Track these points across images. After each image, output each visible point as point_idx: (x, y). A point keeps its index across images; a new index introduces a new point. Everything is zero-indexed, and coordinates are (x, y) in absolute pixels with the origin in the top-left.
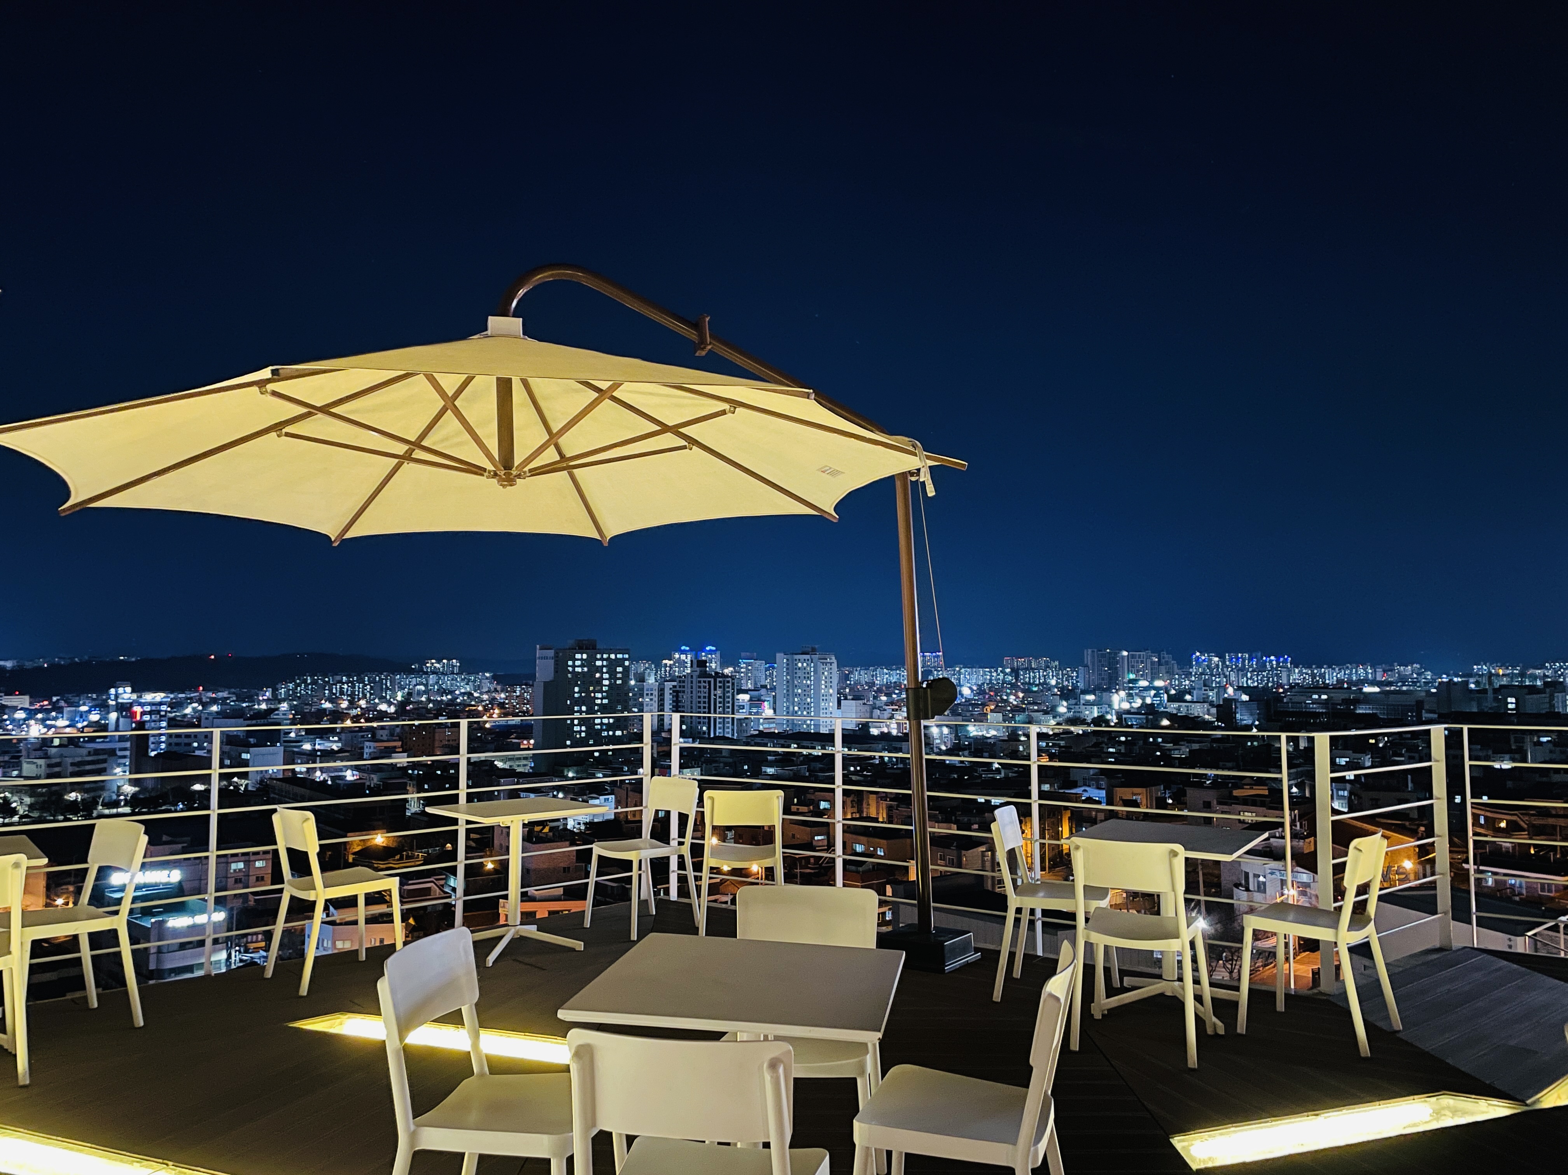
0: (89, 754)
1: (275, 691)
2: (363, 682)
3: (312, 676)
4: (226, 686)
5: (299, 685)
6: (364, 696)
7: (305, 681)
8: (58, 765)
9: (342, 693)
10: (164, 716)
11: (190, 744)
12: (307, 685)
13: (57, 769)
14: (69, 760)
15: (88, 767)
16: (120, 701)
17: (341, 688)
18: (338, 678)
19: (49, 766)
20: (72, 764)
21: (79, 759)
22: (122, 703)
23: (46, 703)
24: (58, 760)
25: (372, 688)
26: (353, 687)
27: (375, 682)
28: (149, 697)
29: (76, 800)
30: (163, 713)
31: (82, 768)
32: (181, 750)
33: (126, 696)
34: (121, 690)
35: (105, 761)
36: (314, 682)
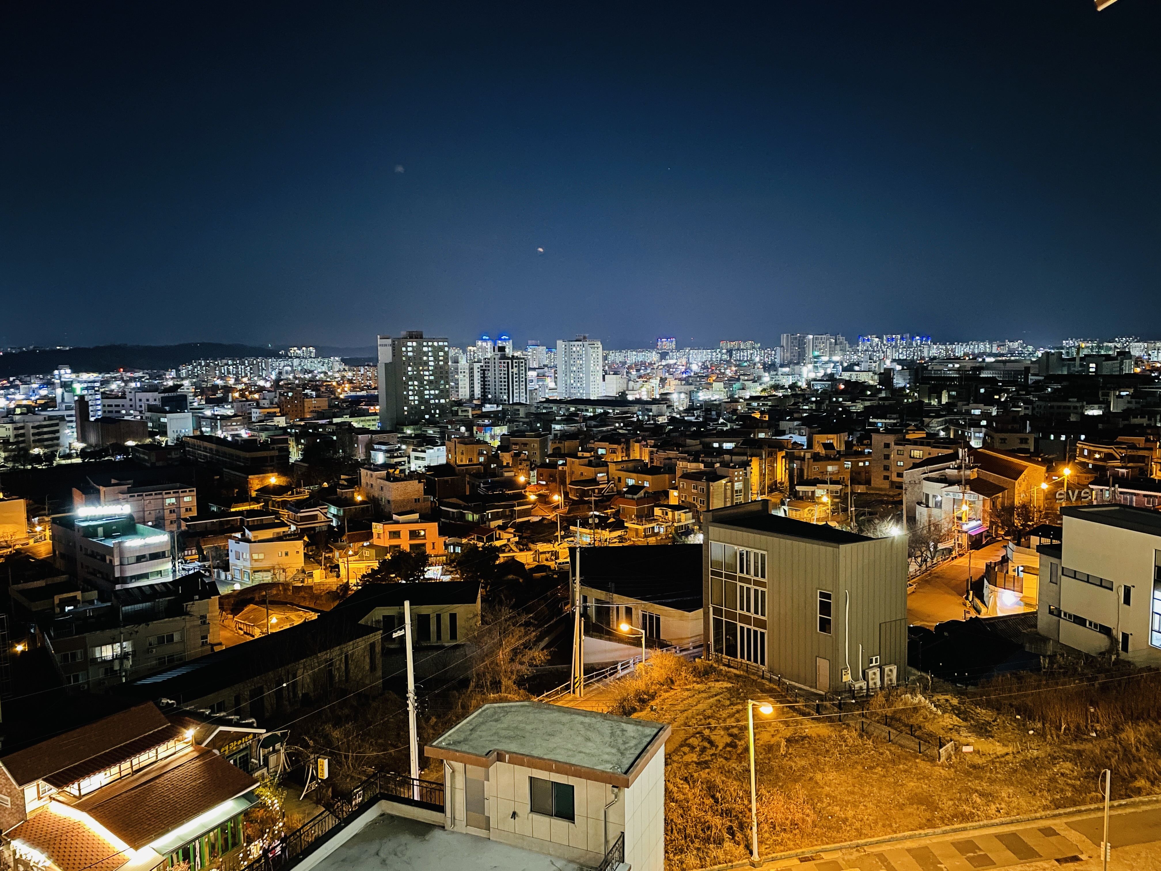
0: (45, 420)
1: (178, 371)
2: (244, 364)
3: (205, 360)
4: (141, 368)
5: (196, 367)
6: (246, 376)
7: (200, 364)
8: (22, 428)
9: (229, 373)
10: (98, 391)
11: (119, 412)
12: (202, 367)
13: (21, 431)
14: (31, 425)
15: (45, 430)
16: (63, 380)
17: (228, 369)
18: (225, 361)
19: (15, 429)
20: (33, 427)
21: (38, 424)
22: (65, 382)
23: (5, 382)
24: (22, 425)
25: (251, 369)
26: (237, 368)
27: (253, 364)
28: (85, 376)
29: (39, 454)
30: (96, 389)
31: (41, 430)
32: (114, 415)
33: (67, 376)
34: (62, 372)
35: (57, 425)
36: (207, 365)
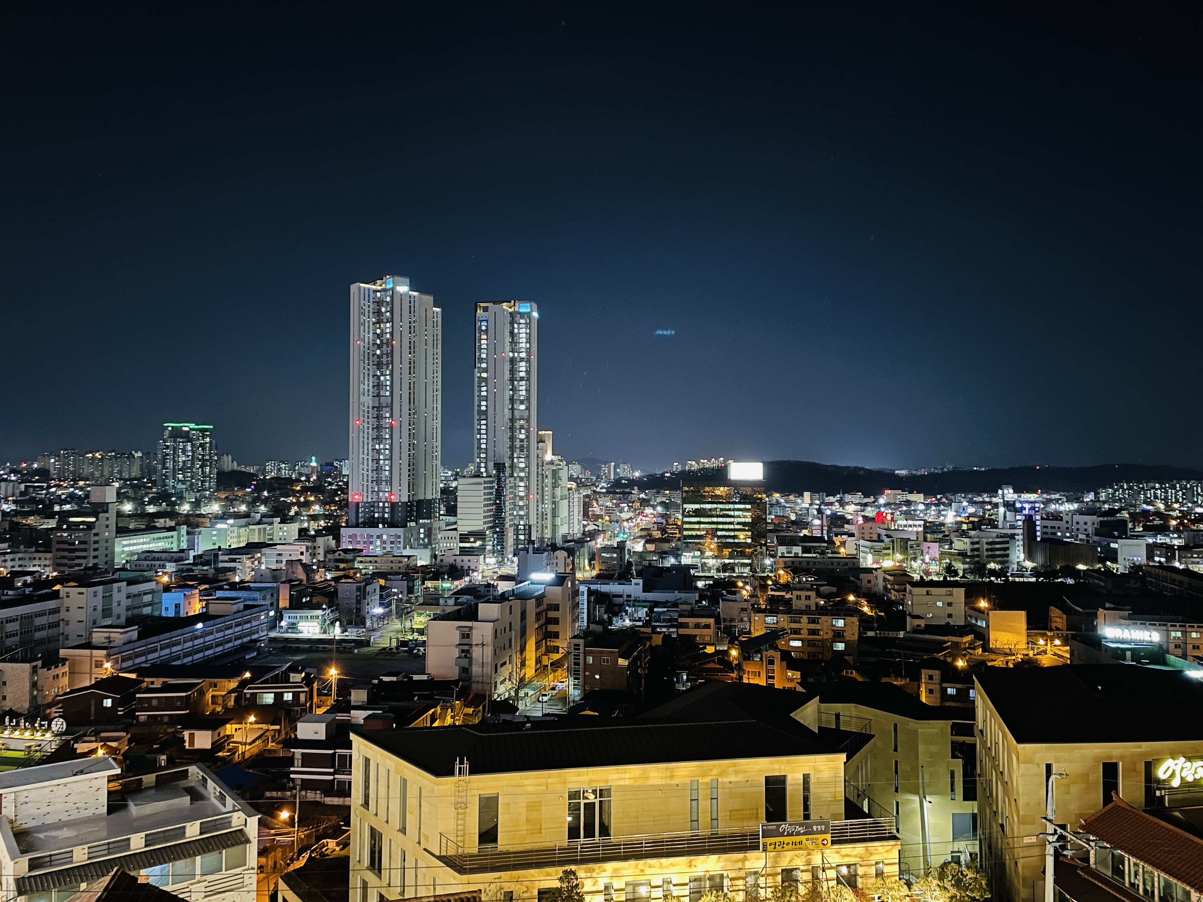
0: (997, 537)
1: (1097, 494)
2: (1175, 488)
3: (1128, 483)
4: (1057, 491)
5: (1117, 490)
6: (1177, 501)
7: (1122, 487)
8: (977, 543)
9: (1156, 497)
10: (1038, 511)
11: (1055, 534)
12: (1124, 490)
13: (977, 546)
14: (985, 540)
15: (998, 546)
16: (1006, 499)
17: (1155, 493)
18: (1152, 485)
19: (972, 543)
20: (987, 543)
21: (991, 540)
22: (1007, 501)
23: (934, 499)
24: (977, 540)
25: (1183, 494)
26: (1167, 492)
27: (1186, 489)
28: (1026, 496)
29: (995, 569)
30: (1037, 509)
31: (993, 546)
32: (1049, 536)
33: (1010, 496)
34: (1006, 491)
35: (1008, 542)
36: (1130, 488)
